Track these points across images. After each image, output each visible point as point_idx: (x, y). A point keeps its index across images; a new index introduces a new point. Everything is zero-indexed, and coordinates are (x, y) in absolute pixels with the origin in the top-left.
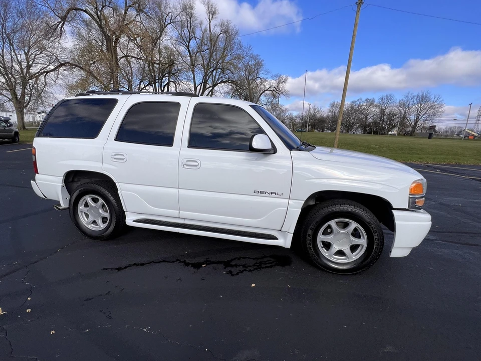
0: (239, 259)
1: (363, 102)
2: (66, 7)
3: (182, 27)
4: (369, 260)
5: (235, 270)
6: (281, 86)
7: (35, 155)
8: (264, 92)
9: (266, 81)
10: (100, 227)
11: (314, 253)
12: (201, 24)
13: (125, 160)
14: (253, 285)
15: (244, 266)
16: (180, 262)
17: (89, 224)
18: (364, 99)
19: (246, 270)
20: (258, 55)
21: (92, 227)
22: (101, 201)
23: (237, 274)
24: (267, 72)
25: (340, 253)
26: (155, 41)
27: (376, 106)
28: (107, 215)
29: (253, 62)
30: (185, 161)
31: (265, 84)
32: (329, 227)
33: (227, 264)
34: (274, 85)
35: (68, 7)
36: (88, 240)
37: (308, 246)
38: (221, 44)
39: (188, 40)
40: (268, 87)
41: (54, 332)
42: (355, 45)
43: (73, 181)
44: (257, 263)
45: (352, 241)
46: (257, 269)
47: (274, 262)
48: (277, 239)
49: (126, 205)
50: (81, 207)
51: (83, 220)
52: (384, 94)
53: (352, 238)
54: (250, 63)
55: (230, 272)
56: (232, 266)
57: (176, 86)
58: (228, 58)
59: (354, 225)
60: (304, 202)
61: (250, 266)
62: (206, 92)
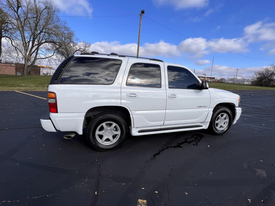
0: (187, 139)
6: (87, 49)
7: (55, 98)
8: (76, 51)
9: (77, 45)
10: (112, 141)
13: (136, 97)
14: (209, 146)
16: (170, 147)
17: (104, 142)
20: (70, 28)
21: (106, 143)
22: (114, 124)
23: (197, 144)
24: (78, 40)
28: (118, 133)
29: (66, 32)
30: (170, 95)
31: (77, 46)
32: (219, 117)
34: (82, 48)
40: (78, 48)
46: (199, 141)
48: (203, 126)
50: (98, 132)
51: (99, 140)
53: (224, 120)
55: (194, 145)
58: (50, 26)
59: (225, 115)
60: (213, 109)
61: (195, 140)
62: (34, 48)
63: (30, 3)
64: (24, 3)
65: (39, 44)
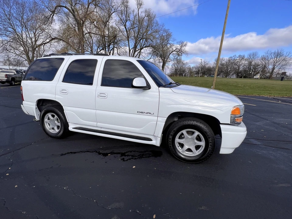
0: (131, 152)
1: (237, 57)
2: (55, 5)
3: (122, 14)
4: (206, 155)
5: (126, 158)
6: (183, 48)
7: (22, 90)
8: (172, 52)
9: (173, 45)
10: (56, 131)
11: (173, 150)
12: (133, 11)
13: (67, 93)
14: (134, 167)
15: (132, 156)
16: (97, 152)
17: (50, 129)
18: (237, 56)
19: (132, 158)
20: (168, 30)
21: (52, 131)
22: (56, 116)
23: (127, 160)
24: (174, 40)
25: (189, 150)
26: (105, 23)
27: (246, 60)
28: (59, 124)
29: (165, 34)
30: (99, 93)
31: (173, 47)
32: (182, 134)
33: (123, 154)
34: (178, 48)
35: (56, 5)
36: (50, 138)
37: (169, 145)
38: (145, 24)
39: (125, 21)
40: (174, 49)
41: (17, 186)
42: (227, 21)
43: (42, 105)
44: (141, 155)
45: (196, 143)
46: (139, 158)
47: (151, 154)
48: (151, 140)
49: (68, 119)
50: (46, 120)
51: (47, 127)
52: (251, 52)
53: (196, 141)
54: (163, 34)
55: (123, 159)
56: (125, 156)
57: (117, 50)
58: (150, 32)
59: (197, 133)
60: (166, 118)
61: (136, 156)
62: (136, 53)
63: (136, 16)
64: (132, 17)
65: (141, 49)
